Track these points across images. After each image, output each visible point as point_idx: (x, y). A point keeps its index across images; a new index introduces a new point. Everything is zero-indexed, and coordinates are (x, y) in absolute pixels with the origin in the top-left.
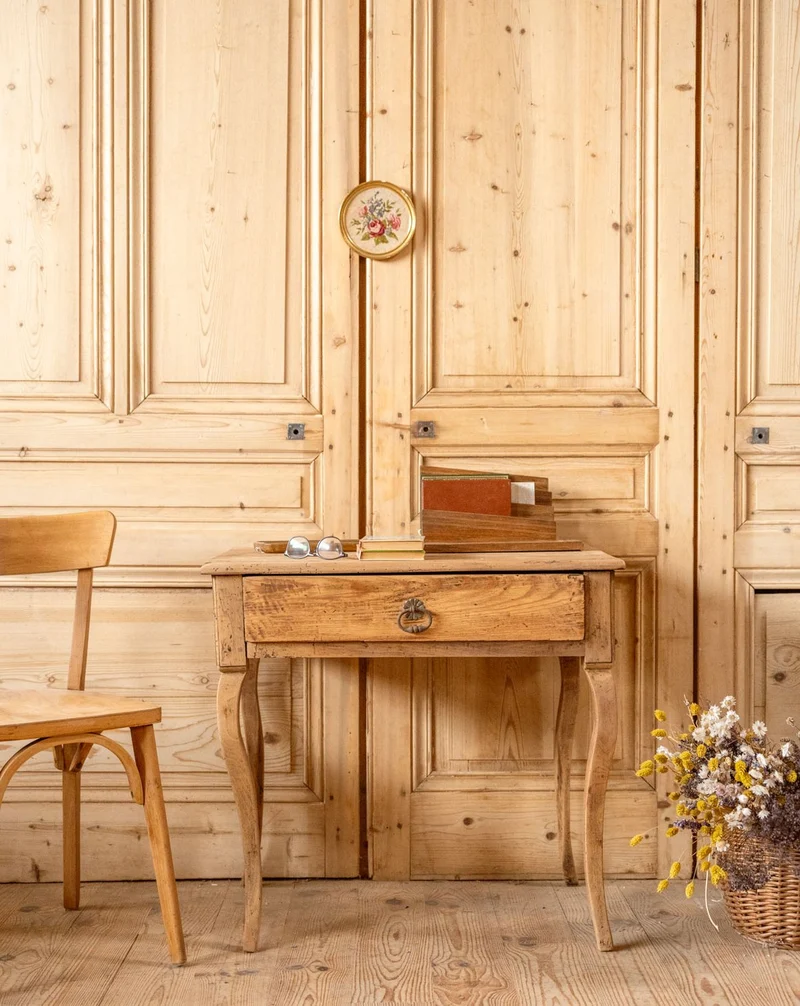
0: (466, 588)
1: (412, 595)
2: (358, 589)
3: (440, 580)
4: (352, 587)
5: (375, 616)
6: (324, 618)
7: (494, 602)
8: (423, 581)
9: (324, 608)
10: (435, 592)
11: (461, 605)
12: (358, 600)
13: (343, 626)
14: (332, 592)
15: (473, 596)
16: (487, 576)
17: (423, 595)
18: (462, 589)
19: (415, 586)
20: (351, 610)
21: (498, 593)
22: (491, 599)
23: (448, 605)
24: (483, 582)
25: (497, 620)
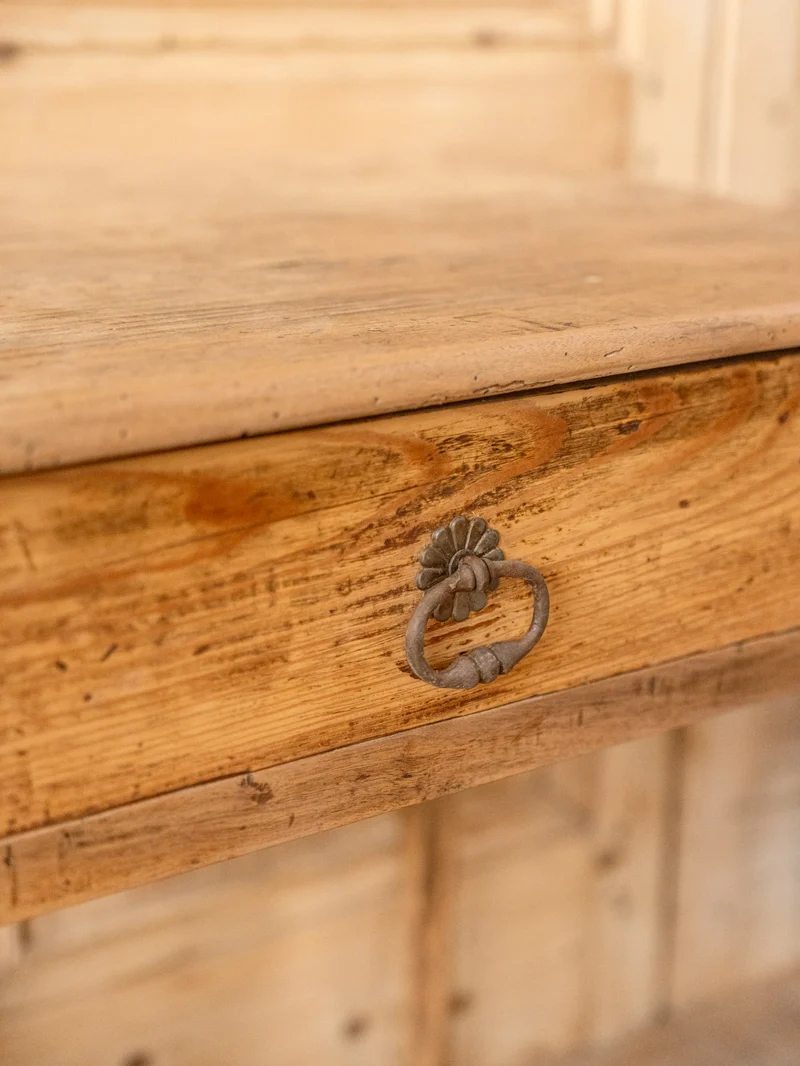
0: (657, 438)
1: (456, 501)
2: (218, 514)
3: (564, 410)
4: (194, 511)
5: (299, 636)
6: (58, 700)
7: (743, 483)
8: (499, 428)
9: (52, 646)
10: (543, 472)
11: (636, 515)
12: (223, 569)
13: (152, 723)
14: (98, 554)
15: (678, 467)
16: (726, 371)
17: (499, 494)
18: (642, 443)
19: (469, 456)
20: (186, 630)
21: (757, 440)
22: (733, 474)
23: (588, 525)
24: (715, 398)
25: (747, 558)
